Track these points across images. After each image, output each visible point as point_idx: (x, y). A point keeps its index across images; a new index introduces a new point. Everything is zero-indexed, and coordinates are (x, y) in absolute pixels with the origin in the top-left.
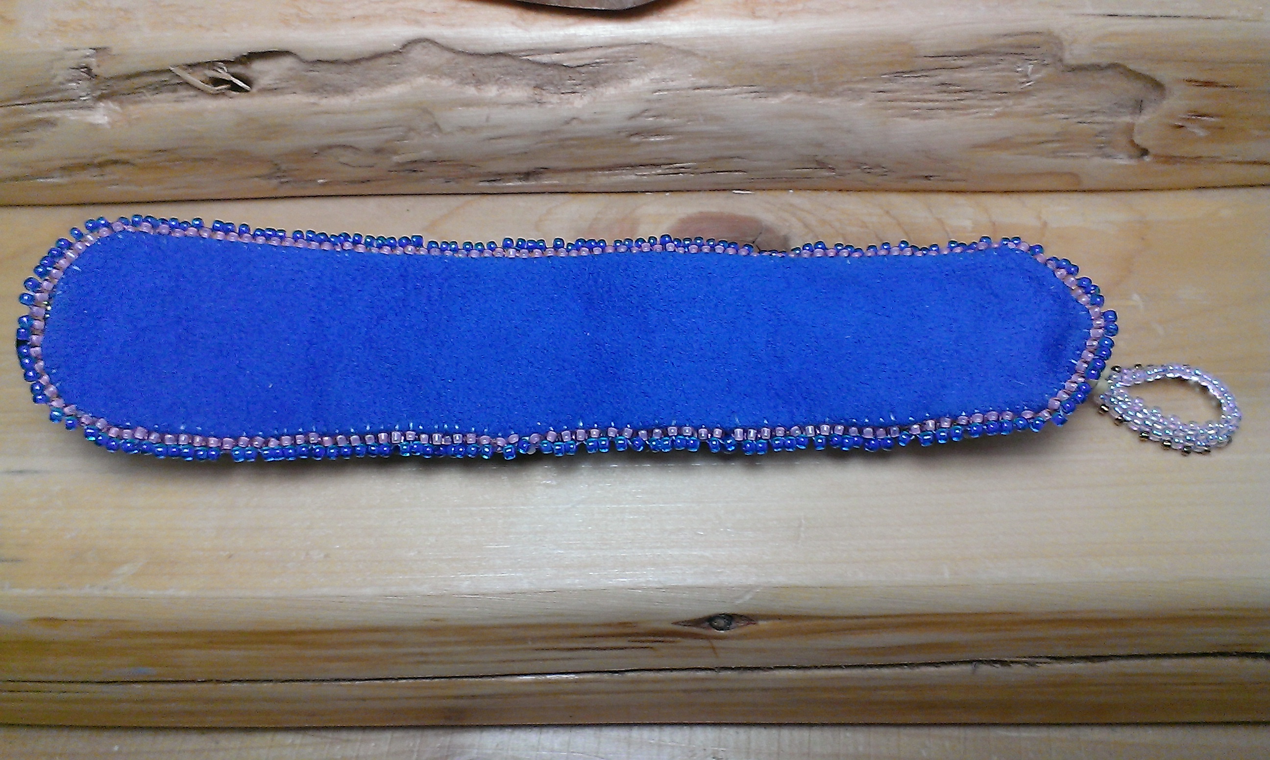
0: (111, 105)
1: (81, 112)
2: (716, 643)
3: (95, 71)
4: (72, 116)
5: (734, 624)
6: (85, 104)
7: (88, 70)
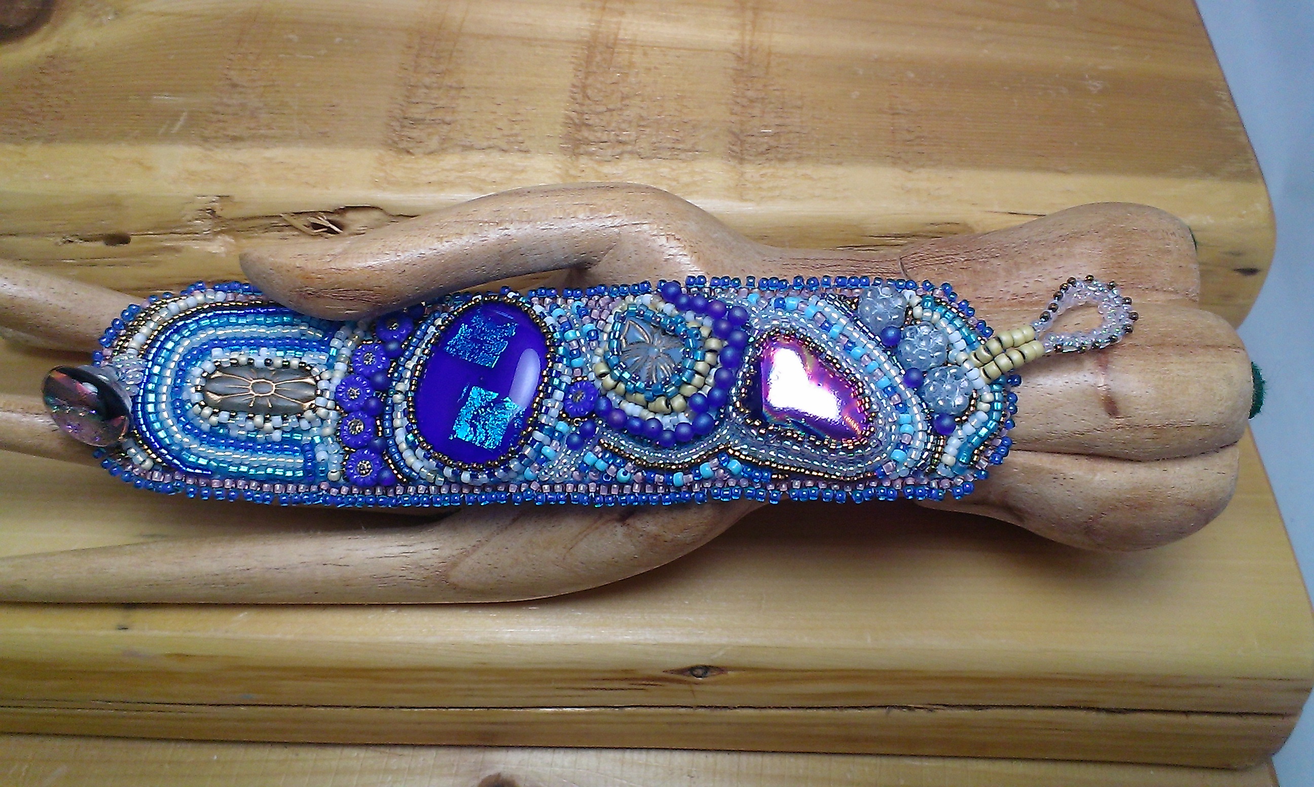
0: (228, 239)
1: (202, 243)
2: (695, 688)
3: (218, 213)
4: (196, 246)
5: (709, 673)
6: (208, 237)
7: (213, 212)
